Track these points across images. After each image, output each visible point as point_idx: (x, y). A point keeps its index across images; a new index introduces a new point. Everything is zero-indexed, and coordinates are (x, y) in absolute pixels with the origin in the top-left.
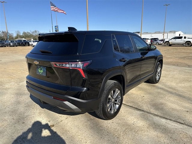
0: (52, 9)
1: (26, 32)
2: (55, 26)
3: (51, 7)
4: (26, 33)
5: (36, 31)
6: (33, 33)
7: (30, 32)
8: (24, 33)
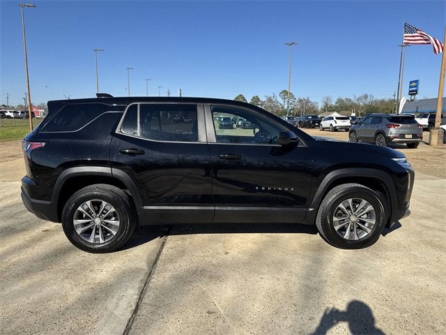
0: (405, 41)
1: (344, 98)
2: (411, 82)
3: (405, 35)
4: (342, 100)
5: (366, 97)
6: (358, 100)
7: (352, 99)
8: (340, 101)
